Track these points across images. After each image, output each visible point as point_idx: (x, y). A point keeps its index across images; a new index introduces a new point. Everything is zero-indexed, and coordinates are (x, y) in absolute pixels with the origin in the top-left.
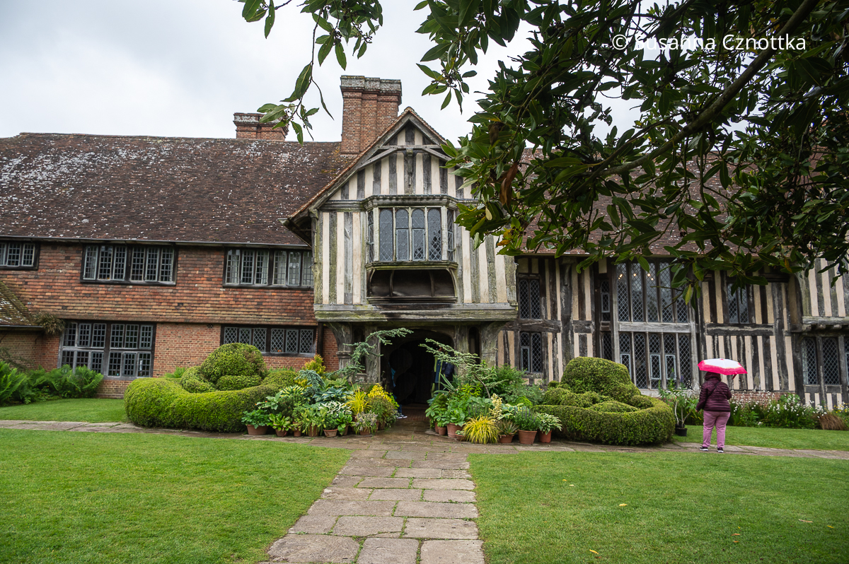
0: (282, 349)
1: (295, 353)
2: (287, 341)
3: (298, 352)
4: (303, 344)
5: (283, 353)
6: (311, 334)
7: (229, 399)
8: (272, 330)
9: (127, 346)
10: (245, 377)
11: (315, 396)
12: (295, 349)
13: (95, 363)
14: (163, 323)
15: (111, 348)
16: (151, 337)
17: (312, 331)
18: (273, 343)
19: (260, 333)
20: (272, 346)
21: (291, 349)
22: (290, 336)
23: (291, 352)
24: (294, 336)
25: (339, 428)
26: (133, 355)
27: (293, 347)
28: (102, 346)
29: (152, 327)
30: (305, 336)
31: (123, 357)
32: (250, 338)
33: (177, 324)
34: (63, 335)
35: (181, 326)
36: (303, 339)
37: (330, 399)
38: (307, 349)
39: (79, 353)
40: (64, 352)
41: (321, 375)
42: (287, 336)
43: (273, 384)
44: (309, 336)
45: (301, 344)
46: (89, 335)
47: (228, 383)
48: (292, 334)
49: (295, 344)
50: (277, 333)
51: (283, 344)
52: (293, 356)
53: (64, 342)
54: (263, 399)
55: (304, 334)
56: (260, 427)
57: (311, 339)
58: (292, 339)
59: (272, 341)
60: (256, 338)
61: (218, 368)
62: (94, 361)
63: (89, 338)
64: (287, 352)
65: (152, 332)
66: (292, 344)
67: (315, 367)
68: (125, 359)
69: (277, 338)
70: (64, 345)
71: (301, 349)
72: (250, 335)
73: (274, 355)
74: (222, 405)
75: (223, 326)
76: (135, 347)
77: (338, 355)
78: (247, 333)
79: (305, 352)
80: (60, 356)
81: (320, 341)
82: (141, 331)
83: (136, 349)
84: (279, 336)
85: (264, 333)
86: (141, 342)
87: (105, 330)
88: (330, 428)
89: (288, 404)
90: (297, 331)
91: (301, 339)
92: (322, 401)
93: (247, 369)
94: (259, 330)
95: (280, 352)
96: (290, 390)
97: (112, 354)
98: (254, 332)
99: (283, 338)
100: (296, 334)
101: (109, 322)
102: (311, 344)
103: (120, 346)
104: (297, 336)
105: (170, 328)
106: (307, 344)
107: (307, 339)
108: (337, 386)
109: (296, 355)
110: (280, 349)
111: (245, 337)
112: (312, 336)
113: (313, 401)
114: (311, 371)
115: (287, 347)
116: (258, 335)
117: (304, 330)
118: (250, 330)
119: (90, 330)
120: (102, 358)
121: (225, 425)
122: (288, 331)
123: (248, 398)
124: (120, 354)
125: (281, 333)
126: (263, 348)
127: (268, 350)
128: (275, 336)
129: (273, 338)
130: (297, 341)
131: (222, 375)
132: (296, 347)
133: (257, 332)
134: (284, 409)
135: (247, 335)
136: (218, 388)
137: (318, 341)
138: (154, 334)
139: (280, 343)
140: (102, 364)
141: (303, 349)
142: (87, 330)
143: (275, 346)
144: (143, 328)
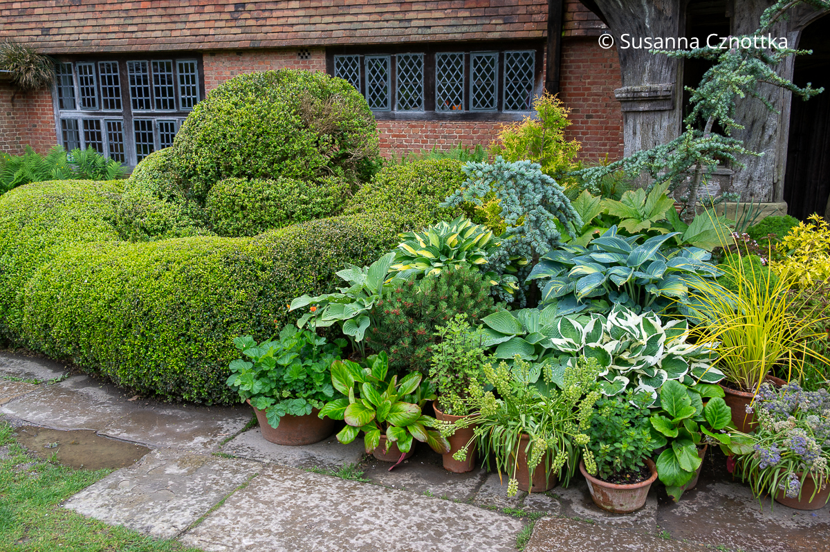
0: (463, 102)
1: (493, 110)
2: (472, 83)
3: (500, 108)
4: (511, 88)
5: (464, 111)
6: (530, 62)
7: (189, 280)
8: (438, 56)
9: (159, 107)
10: (291, 183)
11: (539, 272)
12: (492, 102)
13: (113, 142)
14: (215, 52)
15: (133, 111)
16: (197, 85)
17: (532, 53)
18: (440, 89)
19: (411, 64)
20: (438, 96)
21: (483, 103)
22: (479, 70)
23: (482, 110)
24: (488, 70)
25: (664, 469)
26: (172, 125)
27: (488, 96)
28: (119, 107)
29: (195, 63)
30: (516, 68)
31: (156, 129)
32: (389, 78)
33: (240, 52)
34: (56, 88)
35: (248, 59)
36: (511, 75)
37: (607, 295)
38: (519, 101)
39: (85, 122)
40: (63, 121)
41: (559, 175)
42: (473, 70)
43: (381, 212)
44: (525, 68)
45: (505, 88)
46: (95, 86)
47: (234, 207)
48: (484, 63)
49: (492, 89)
50: (449, 63)
51: (462, 89)
52: (487, 118)
53: (61, 101)
54: (327, 282)
55: (512, 62)
56: (288, 420)
57: (530, 75)
58: (484, 77)
59: (438, 83)
60: (403, 77)
61: (205, 151)
62: (110, 138)
63: (96, 92)
64: (472, 110)
65: (196, 73)
66: (483, 89)
67: (537, 147)
68: (159, 133)
69: (449, 77)
70: (62, 107)
71: (505, 101)
72: (388, 71)
73: (443, 118)
74: (160, 306)
75: (331, 51)
76: (172, 107)
77: (625, 101)
78: (381, 66)
79: (515, 108)
80: (58, 128)
81: (552, 78)
82: (178, 74)
83: (175, 111)
84: (453, 70)
85: (419, 64)
86: (181, 97)
87: (118, 74)
88: (616, 474)
89: (413, 314)
90: (495, 56)
91: (505, 75)
92: (568, 298)
93: (303, 153)
94: (407, 58)
95: (459, 110)
96: (434, 241)
97: (137, 123)
98: (398, 64)
99: (462, 76)
100: (492, 63)
101: (123, 57)
102: (529, 88)
103: (148, 107)
104: (495, 70)
105: (227, 64)
106: (520, 88)
107: (521, 75)
108: (631, 226)
109: (495, 117)
110: (457, 102)
111: (378, 78)
112: (532, 69)
113: (531, 297)
114: (515, 167)
115: (472, 96)
116: (407, 71)
117: (512, 52)
118: (388, 58)
119: (94, 75)
120: (123, 132)
121: (180, 383)
122: (473, 56)
123: (263, 276)
124: (149, 123)
125: (458, 63)
126: (419, 102)
127: (430, 105)
128: (444, 70)
129: (440, 77)
130: (495, 83)
131: (219, 176)
132: (495, 96)
133: (402, 64)
134: (397, 336)
135: (381, 72)
136: (208, 223)
137: (548, 79)
138: (202, 78)
139: (457, 89)
140: (125, 142)
141: (510, 102)
142: (89, 76)
143: (444, 96)
144: (181, 65)
